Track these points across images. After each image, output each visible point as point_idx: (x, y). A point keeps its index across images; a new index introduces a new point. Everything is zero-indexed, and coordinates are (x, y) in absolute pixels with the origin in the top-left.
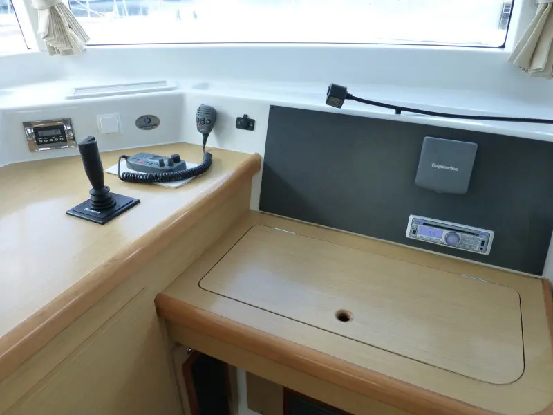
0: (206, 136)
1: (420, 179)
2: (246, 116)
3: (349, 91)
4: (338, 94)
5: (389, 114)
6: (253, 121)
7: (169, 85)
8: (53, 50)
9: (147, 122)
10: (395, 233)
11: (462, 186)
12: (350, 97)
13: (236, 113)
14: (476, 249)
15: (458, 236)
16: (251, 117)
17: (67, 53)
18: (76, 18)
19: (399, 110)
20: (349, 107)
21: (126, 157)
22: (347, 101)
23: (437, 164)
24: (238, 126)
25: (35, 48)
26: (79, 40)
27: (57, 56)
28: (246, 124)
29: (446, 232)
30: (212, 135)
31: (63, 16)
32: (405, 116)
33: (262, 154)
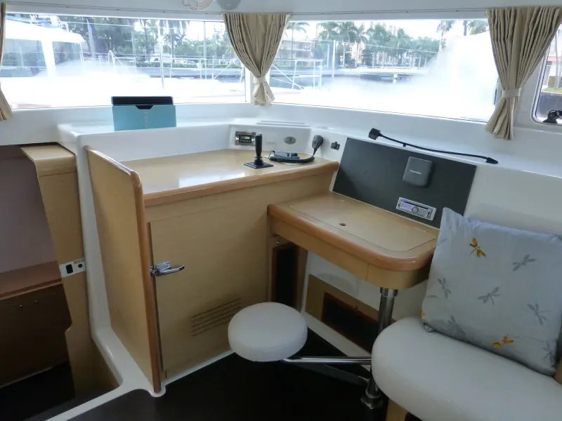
0: (315, 150)
1: (404, 178)
2: (336, 142)
3: (381, 133)
4: (375, 133)
5: (400, 146)
6: (339, 145)
7: (306, 125)
8: (256, 103)
9: (290, 140)
10: (390, 206)
11: (421, 181)
12: (381, 135)
13: (332, 141)
14: (425, 216)
15: (418, 209)
16: (338, 143)
17: (263, 105)
18: (271, 88)
19: (405, 144)
20: (380, 140)
21: (274, 152)
22: (379, 137)
23: (413, 170)
24: (332, 147)
25: (249, 101)
26: (270, 99)
27: (258, 106)
28: (336, 146)
29: (413, 206)
30: (319, 150)
31: (265, 87)
32: (408, 148)
33: (340, 162)
